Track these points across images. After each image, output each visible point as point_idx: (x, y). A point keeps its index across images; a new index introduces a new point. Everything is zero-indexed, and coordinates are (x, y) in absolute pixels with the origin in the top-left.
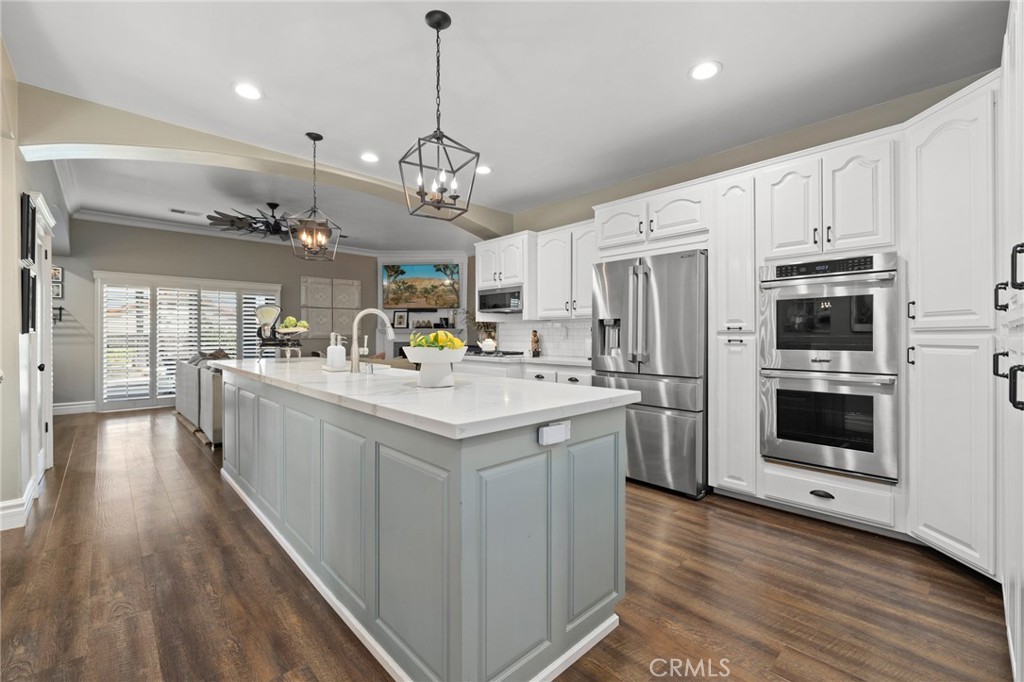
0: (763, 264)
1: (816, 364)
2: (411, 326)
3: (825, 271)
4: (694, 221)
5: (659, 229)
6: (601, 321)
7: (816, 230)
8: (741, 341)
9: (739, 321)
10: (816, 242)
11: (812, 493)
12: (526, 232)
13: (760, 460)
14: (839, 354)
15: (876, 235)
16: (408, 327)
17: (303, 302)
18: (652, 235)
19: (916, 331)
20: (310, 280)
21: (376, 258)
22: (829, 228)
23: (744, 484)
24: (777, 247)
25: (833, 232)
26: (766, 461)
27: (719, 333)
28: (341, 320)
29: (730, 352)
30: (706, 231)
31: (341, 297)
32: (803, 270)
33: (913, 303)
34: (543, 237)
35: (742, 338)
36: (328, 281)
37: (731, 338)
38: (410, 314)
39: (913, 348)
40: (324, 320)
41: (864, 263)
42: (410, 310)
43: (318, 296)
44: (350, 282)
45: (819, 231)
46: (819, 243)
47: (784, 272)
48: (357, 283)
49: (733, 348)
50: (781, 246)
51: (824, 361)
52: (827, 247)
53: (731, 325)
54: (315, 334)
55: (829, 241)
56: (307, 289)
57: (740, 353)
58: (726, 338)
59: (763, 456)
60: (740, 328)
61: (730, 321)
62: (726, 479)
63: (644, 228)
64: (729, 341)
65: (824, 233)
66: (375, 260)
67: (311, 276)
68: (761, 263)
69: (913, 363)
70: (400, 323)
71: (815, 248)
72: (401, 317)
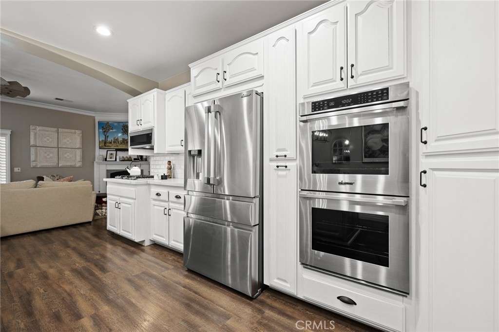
0: (302, 101)
1: (342, 186)
2: (118, 160)
3: (349, 104)
4: (253, 69)
5: (230, 78)
6: (190, 151)
7: (342, 68)
8: (286, 167)
9: (284, 150)
10: (342, 79)
11: (339, 298)
12: (156, 89)
13: (300, 267)
14: (355, 177)
15: (391, 68)
16: (116, 160)
17: (32, 143)
18: (226, 83)
19: (427, 156)
20: (38, 128)
21: (94, 117)
22: (352, 66)
23: (288, 285)
24: (312, 86)
25: (355, 70)
26: (304, 267)
27: (271, 160)
28: (66, 155)
29: (279, 176)
30: (262, 77)
31: (65, 141)
32: (332, 104)
33: (425, 129)
34: (169, 94)
35: (286, 165)
36: (55, 129)
37: (279, 164)
38: (118, 152)
39: (425, 172)
40: (51, 155)
41: (381, 95)
42: (117, 150)
43: (45, 139)
44: (73, 131)
45: (345, 69)
46: (345, 80)
47: (318, 106)
48: (78, 132)
49: (280, 173)
50: (315, 85)
51: (348, 183)
52: (351, 82)
53: (279, 154)
54: (43, 164)
55: (352, 77)
56: (35, 134)
57: (285, 176)
58: (276, 164)
59: (302, 264)
60: (285, 156)
61: (278, 150)
62: (276, 280)
63: (220, 78)
64: (278, 167)
65: (348, 71)
66: (94, 118)
67: (39, 126)
68: (301, 100)
69: (425, 186)
70: (111, 158)
71: (342, 84)
72: (112, 154)
